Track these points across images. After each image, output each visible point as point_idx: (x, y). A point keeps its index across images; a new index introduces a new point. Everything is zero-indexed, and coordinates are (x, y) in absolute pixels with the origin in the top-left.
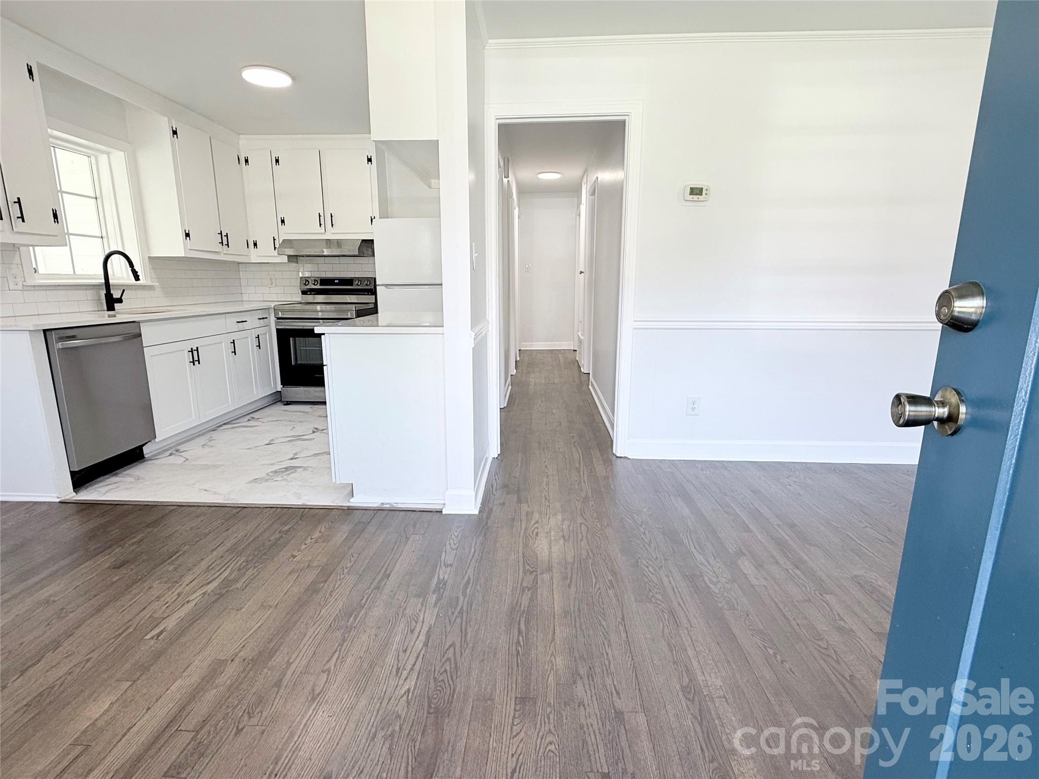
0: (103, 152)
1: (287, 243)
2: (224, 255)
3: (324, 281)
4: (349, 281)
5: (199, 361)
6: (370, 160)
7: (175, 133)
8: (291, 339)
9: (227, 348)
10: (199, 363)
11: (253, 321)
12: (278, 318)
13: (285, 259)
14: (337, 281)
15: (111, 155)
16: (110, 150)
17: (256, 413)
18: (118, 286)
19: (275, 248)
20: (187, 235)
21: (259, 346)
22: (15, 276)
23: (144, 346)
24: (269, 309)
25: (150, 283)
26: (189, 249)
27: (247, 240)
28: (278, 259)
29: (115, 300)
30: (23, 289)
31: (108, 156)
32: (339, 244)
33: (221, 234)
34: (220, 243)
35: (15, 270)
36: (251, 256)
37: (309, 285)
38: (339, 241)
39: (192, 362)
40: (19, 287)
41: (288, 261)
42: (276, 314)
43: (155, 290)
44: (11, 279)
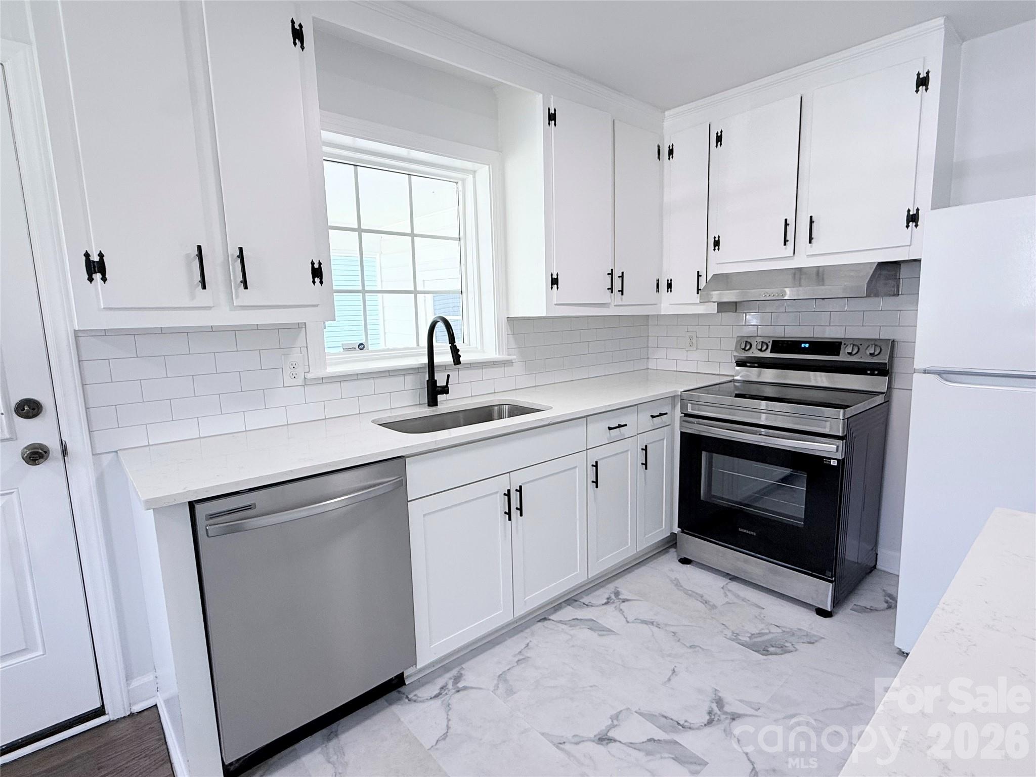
0: (468, 172)
1: (722, 280)
2: (616, 307)
3: (779, 345)
4: (833, 347)
5: (520, 509)
6: (923, 82)
7: (552, 117)
8: (704, 453)
9: (583, 475)
10: (521, 514)
11: (638, 422)
12: (686, 415)
13: (713, 308)
14: (807, 345)
15: (477, 174)
16: (476, 166)
17: (629, 577)
19: (698, 290)
20: (555, 281)
21: (646, 464)
22: (294, 365)
23: (409, 500)
24: (674, 397)
25: (504, 357)
26: (556, 304)
27: (658, 280)
28: (701, 309)
29: (439, 389)
30: (306, 383)
31: (474, 177)
32: (819, 275)
33: (611, 274)
34: (608, 289)
35: (296, 356)
36: (662, 305)
37: (751, 351)
38: (821, 270)
39: (506, 513)
40: (300, 381)
41: (718, 312)
42: (684, 407)
43: (512, 366)
44: (288, 371)
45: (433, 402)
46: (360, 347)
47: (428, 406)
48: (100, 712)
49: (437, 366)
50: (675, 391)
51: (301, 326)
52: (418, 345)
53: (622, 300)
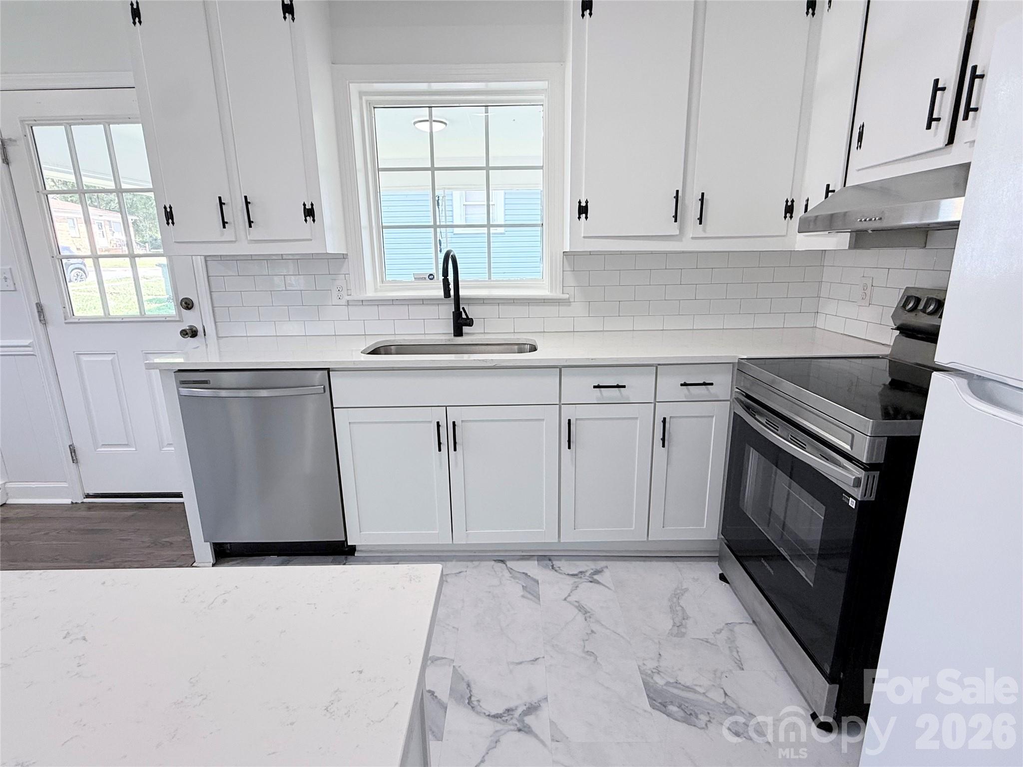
7: (587, 6)
9: (550, 431)
10: (455, 449)
20: (583, 210)
21: (663, 441)
22: (339, 289)
23: (334, 406)
25: (557, 294)
26: (584, 237)
29: (463, 321)
30: (348, 303)
31: (546, 96)
35: (341, 281)
40: (343, 302)
44: (335, 293)
45: (458, 332)
46: (430, 277)
47: (454, 336)
49: (462, 299)
50: (735, 358)
52: (490, 278)
53: (700, 229)
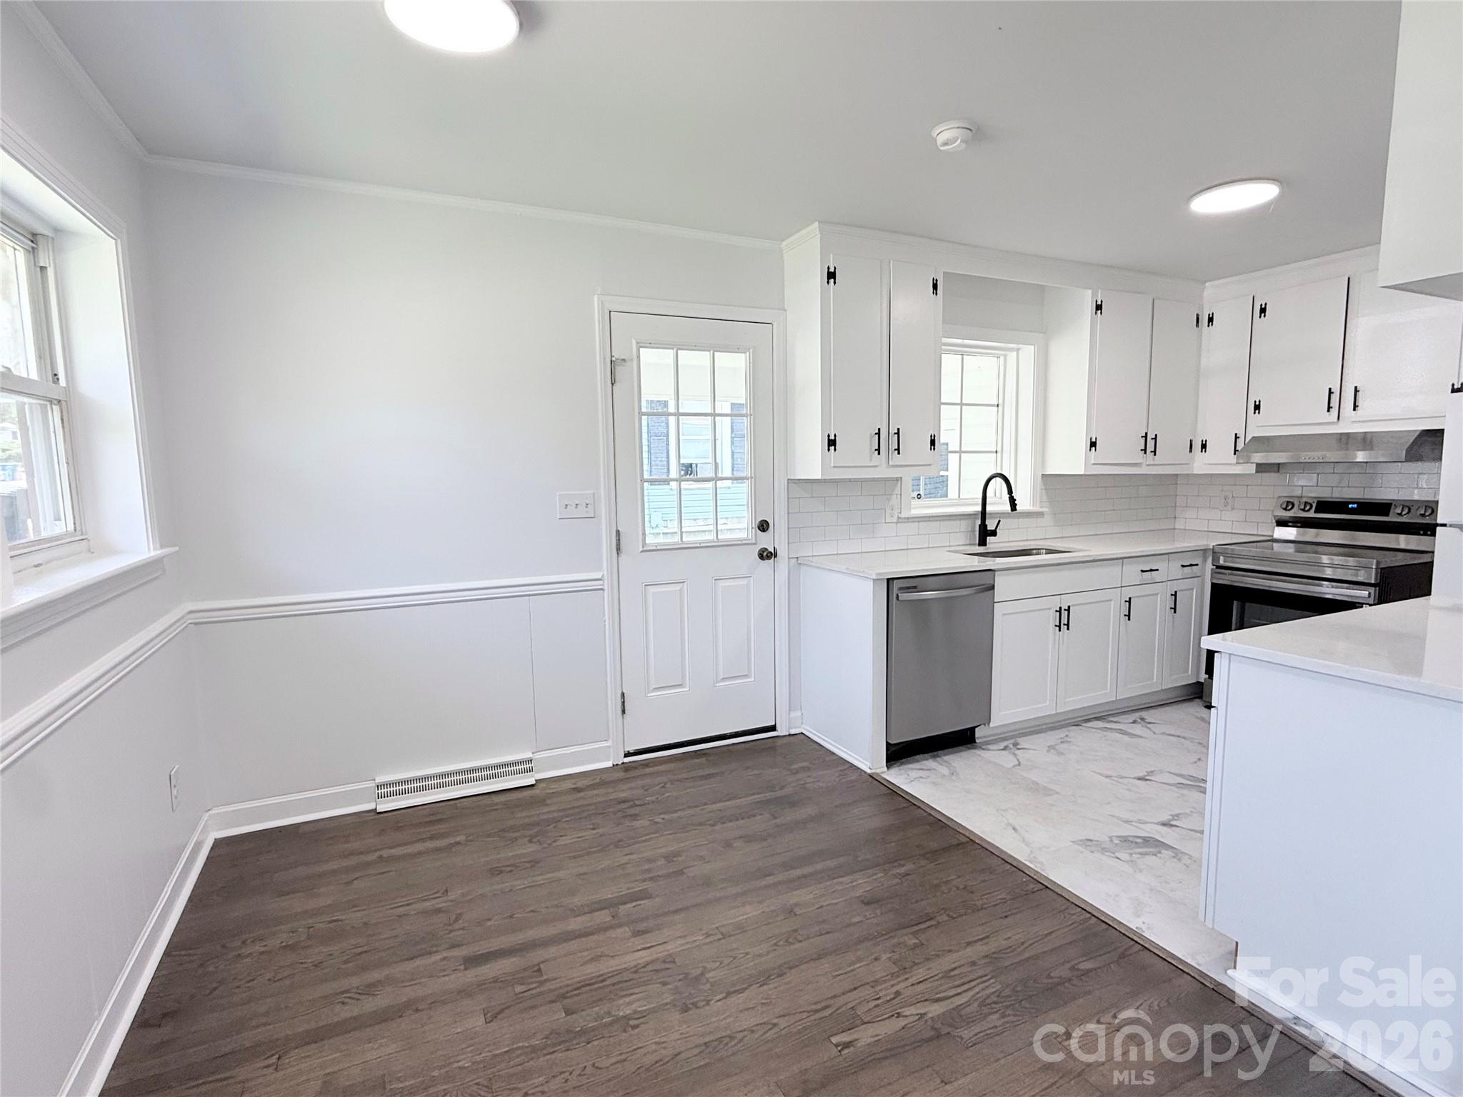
0: (1011, 350)
1: (1262, 443)
2: (1149, 466)
3: (1323, 506)
4: (1382, 508)
5: (1068, 625)
7: (1099, 307)
8: (1235, 603)
9: (1115, 609)
10: (1068, 629)
11: (1169, 570)
12: (1218, 567)
13: (1251, 469)
14: (1355, 506)
15: (1020, 352)
16: (1020, 346)
17: (1152, 711)
18: (994, 514)
19: (1235, 451)
20: (1093, 444)
21: (1175, 609)
22: (893, 507)
23: (995, 601)
24: (1205, 551)
25: (1037, 509)
26: (1093, 464)
27: (1191, 441)
28: (1238, 470)
29: (989, 532)
30: (900, 520)
31: (1018, 354)
32: (1366, 441)
33: (1146, 437)
34: (1142, 450)
35: (894, 501)
36: (1195, 465)
37: (1292, 511)
38: (1369, 436)
39: (1056, 626)
40: (896, 519)
41: (1257, 472)
42: (1215, 559)
43: (1043, 517)
44: (888, 511)
45: (983, 542)
46: (919, 497)
47: (980, 545)
48: (773, 728)
49: (990, 514)
50: (1208, 545)
51: (899, 479)
52: (959, 497)
53: (1154, 459)
